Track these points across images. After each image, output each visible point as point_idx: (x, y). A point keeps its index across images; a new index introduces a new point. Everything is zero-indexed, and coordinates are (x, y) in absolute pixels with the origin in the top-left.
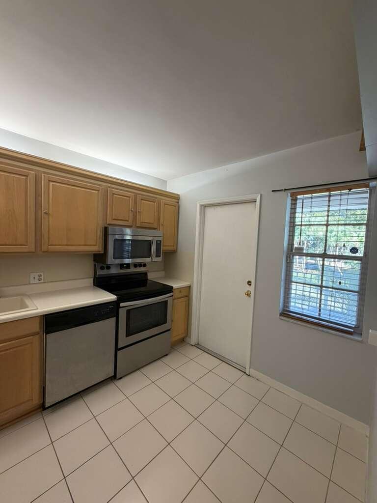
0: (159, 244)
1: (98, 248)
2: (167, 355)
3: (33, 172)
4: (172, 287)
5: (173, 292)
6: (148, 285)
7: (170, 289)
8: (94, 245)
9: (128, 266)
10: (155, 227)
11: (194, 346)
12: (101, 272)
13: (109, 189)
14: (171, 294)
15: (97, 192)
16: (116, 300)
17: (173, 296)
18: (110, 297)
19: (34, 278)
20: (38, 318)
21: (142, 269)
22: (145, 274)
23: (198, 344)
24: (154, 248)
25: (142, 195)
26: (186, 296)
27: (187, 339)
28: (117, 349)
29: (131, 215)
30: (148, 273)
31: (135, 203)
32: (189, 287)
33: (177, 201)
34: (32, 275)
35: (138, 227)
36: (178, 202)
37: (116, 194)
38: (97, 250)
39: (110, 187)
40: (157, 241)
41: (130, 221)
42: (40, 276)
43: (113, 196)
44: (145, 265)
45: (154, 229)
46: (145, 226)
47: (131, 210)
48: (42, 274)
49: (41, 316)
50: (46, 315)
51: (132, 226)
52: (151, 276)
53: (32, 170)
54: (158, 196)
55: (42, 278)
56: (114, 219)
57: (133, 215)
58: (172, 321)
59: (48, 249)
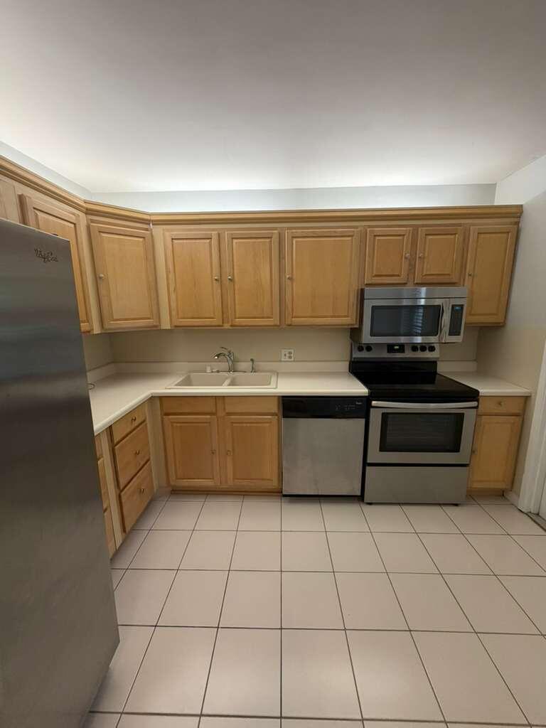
0: (457, 312)
1: (350, 320)
2: (456, 505)
3: (276, 231)
4: (477, 392)
5: (478, 401)
6: (436, 382)
7: (472, 395)
8: (345, 316)
9: (402, 348)
10: (454, 281)
11: (526, 514)
12: (358, 355)
13: (368, 229)
14: (474, 404)
15: (350, 238)
16: (367, 395)
17: (476, 407)
18: (359, 389)
19: (285, 355)
20: (276, 399)
21: (427, 355)
22: (434, 363)
23: (538, 514)
24: (446, 319)
25: (426, 226)
26: (517, 415)
27: (512, 496)
28: (365, 464)
29: (405, 265)
30: (438, 363)
31: (414, 243)
32: (526, 400)
33: (516, 220)
34: (283, 352)
35: (417, 284)
36: (517, 223)
37: (379, 236)
38: (348, 323)
39: (369, 227)
40: (453, 306)
41: (404, 274)
42: (290, 353)
43: (374, 239)
44: (432, 349)
45: (453, 284)
46: (431, 281)
47: (406, 258)
48: (292, 351)
49: (279, 397)
50: (283, 397)
51: (406, 284)
52: (442, 369)
53: (276, 229)
54: (462, 221)
55: (292, 355)
56: (376, 276)
57: (410, 265)
58: (473, 452)
59: (292, 321)
